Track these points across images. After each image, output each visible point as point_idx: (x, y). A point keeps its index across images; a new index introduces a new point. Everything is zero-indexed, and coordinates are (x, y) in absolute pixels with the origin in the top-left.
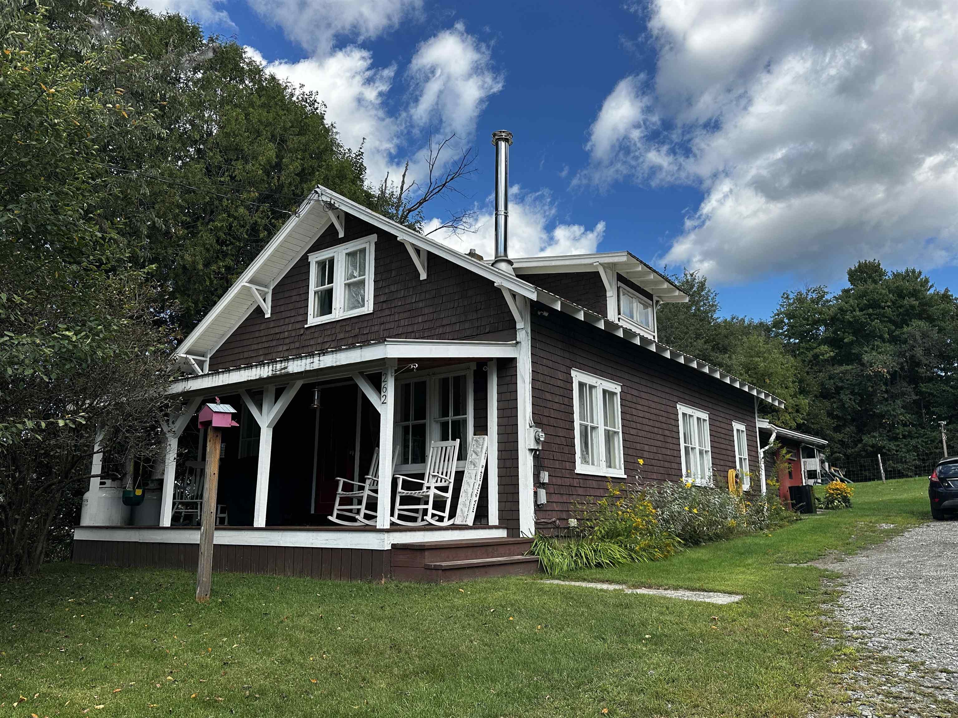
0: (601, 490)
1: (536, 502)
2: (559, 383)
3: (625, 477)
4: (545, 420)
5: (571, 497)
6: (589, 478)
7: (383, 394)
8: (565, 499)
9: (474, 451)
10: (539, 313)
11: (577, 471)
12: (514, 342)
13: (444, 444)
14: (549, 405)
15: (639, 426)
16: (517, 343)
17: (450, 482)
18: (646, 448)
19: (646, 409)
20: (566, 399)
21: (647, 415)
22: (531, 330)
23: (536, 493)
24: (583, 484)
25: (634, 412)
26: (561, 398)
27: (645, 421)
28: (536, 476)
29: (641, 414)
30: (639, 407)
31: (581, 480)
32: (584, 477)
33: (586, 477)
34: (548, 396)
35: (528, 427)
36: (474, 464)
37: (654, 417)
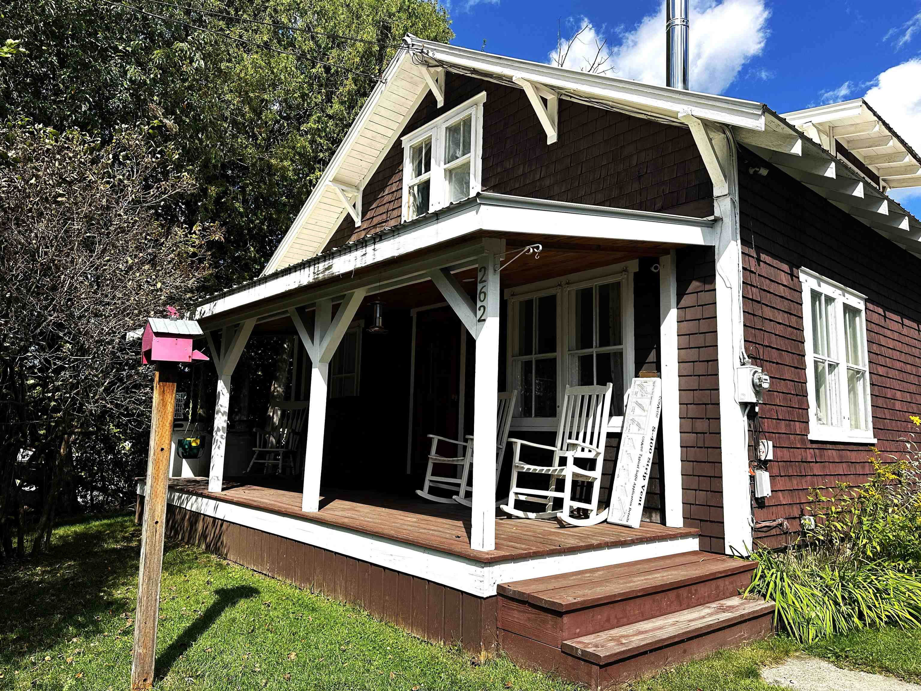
0: (844, 465)
1: (753, 493)
2: (782, 291)
3: (875, 441)
4: (763, 353)
5: (804, 480)
6: (828, 446)
7: (479, 304)
8: (795, 484)
9: (637, 403)
10: (751, 171)
11: (811, 437)
12: (712, 218)
13: (586, 390)
14: (769, 326)
15: (889, 362)
16: (717, 220)
17: (598, 454)
18: (899, 395)
19: (896, 336)
20: (794, 319)
21: (898, 346)
22: (740, 198)
23: (752, 478)
24: (821, 456)
25: (883, 341)
26: (786, 315)
27: (896, 355)
28: (753, 448)
29: (891, 344)
30: (888, 333)
31: (817, 451)
32: (820, 446)
33: (824, 446)
34: (768, 313)
35: (738, 363)
36: (638, 425)
37: (906, 349)
